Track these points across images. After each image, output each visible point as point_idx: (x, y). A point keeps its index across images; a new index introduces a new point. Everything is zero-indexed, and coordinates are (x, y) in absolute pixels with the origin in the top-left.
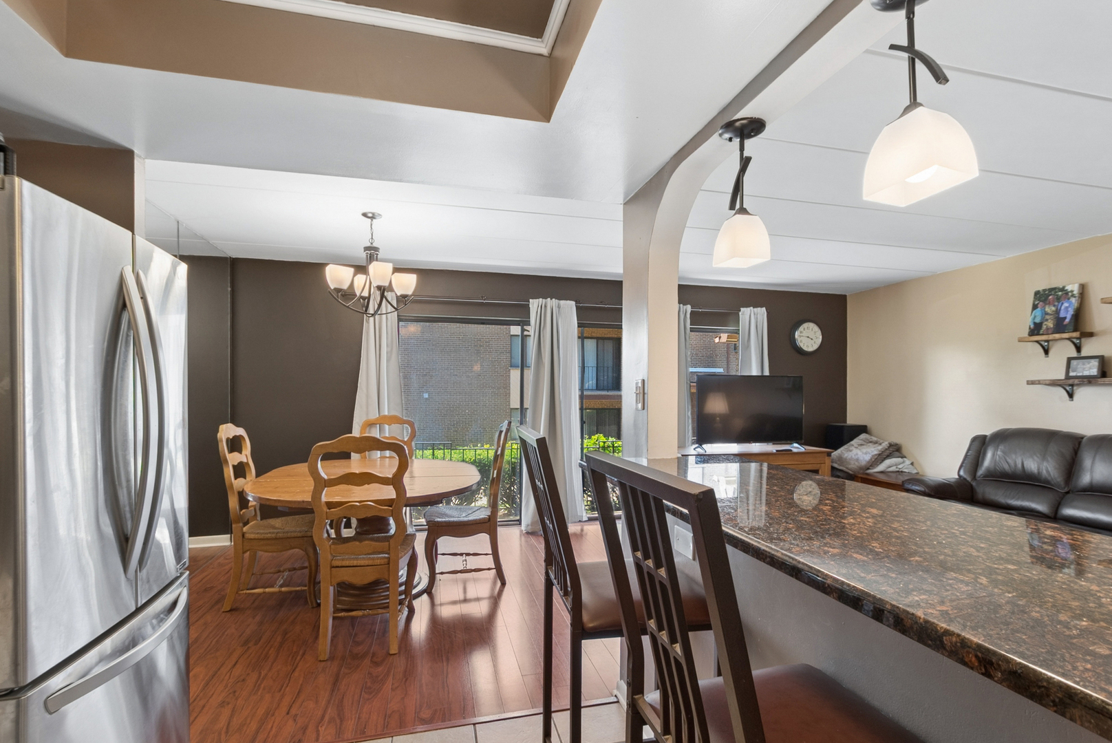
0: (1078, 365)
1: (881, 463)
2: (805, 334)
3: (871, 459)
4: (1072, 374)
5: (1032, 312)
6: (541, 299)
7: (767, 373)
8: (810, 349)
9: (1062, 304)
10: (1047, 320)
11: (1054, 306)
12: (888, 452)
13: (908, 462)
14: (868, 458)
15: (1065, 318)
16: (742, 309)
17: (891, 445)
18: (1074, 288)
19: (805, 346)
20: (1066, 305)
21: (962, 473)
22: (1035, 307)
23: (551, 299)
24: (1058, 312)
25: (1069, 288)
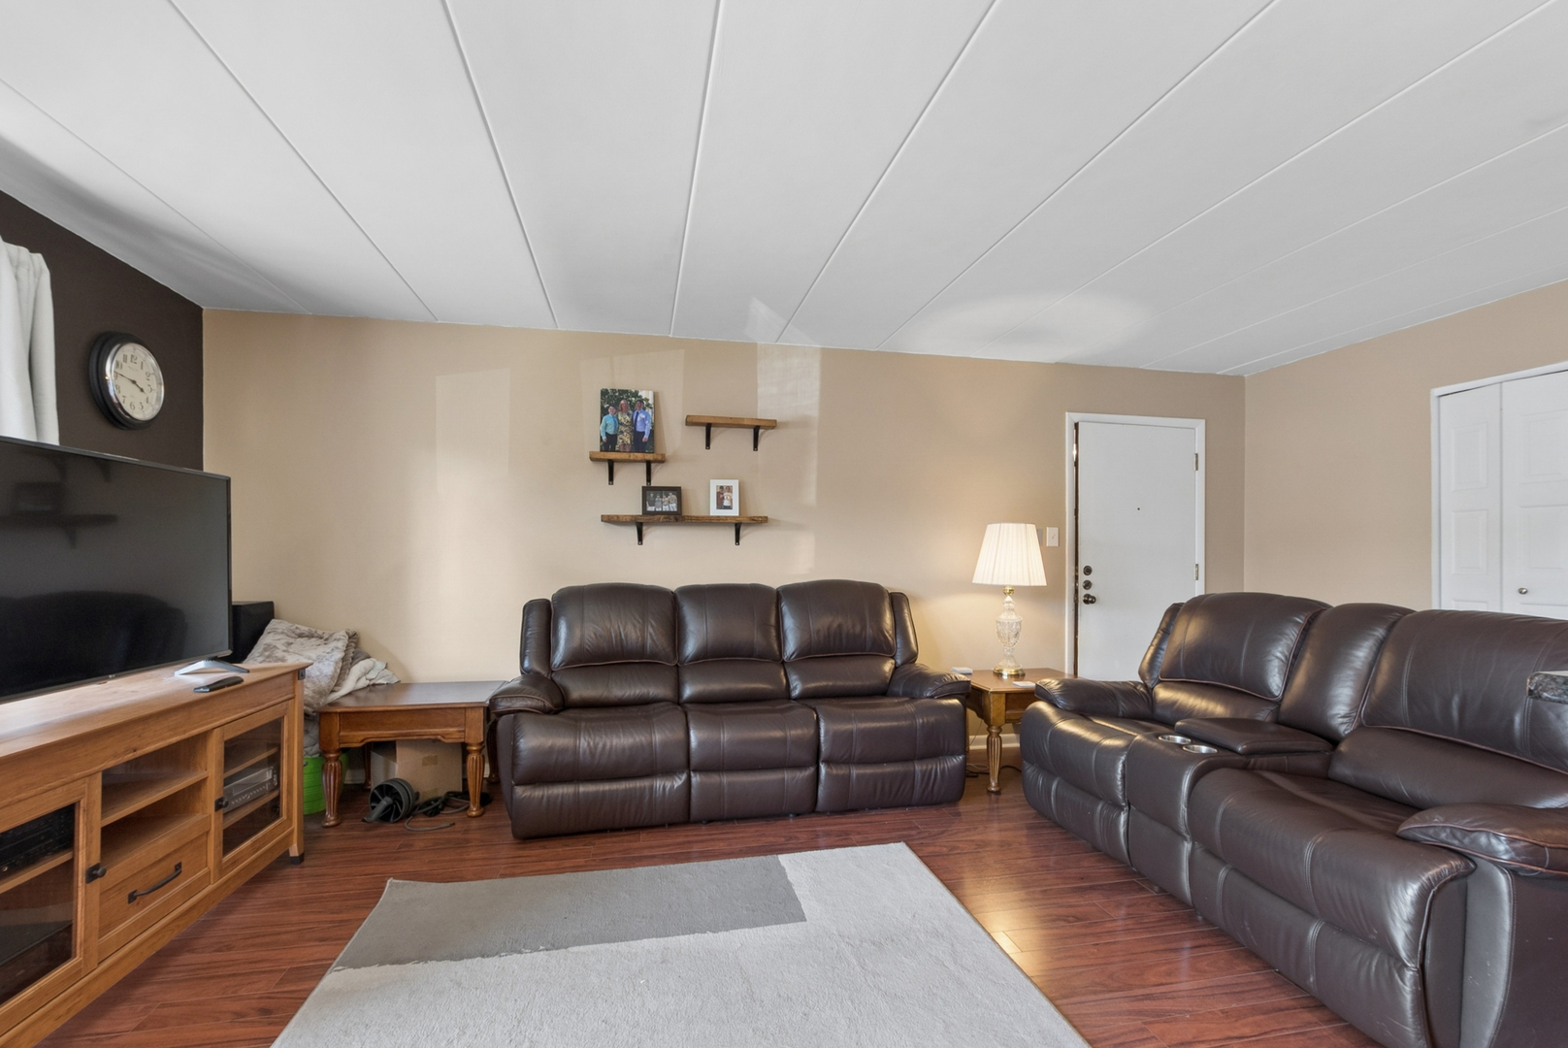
0: (655, 497)
1: (347, 674)
3: (336, 669)
4: (650, 509)
5: (602, 419)
8: (144, 415)
9: (638, 414)
10: (622, 432)
11: (628, 415)
12: (351, 651)
13: (380, 665)
15: (644, 433)
17: (349, 636)
19: (127, 402)
20: (642, 416)
22: (604, 412)
24: (633, 423)
25: (643, 394)
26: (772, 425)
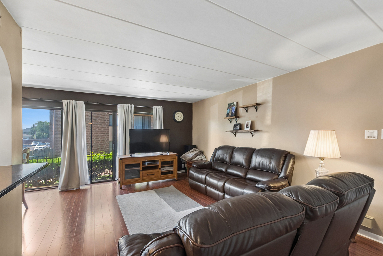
0: (236, 126)
1: (196, 157)
2: (178, 115)
3: (193, 156)
4: (235, 129)
5: (227, 110)
6: (67, 100)
7: (163, 128)
8: (180, 121)
10: (230, 112)
11: (231, 108)
12: (198, 153)
13: (204, 156)
14: (192, 156)
15: (233, 112)
16: (154, 106)
17: (200, 151)
18: (235, 103)
19: (178, 119)
21: (211, 160)
22: (228, 108)
23: (72, 100)
24: (232, 110)
26: (260, 104)
